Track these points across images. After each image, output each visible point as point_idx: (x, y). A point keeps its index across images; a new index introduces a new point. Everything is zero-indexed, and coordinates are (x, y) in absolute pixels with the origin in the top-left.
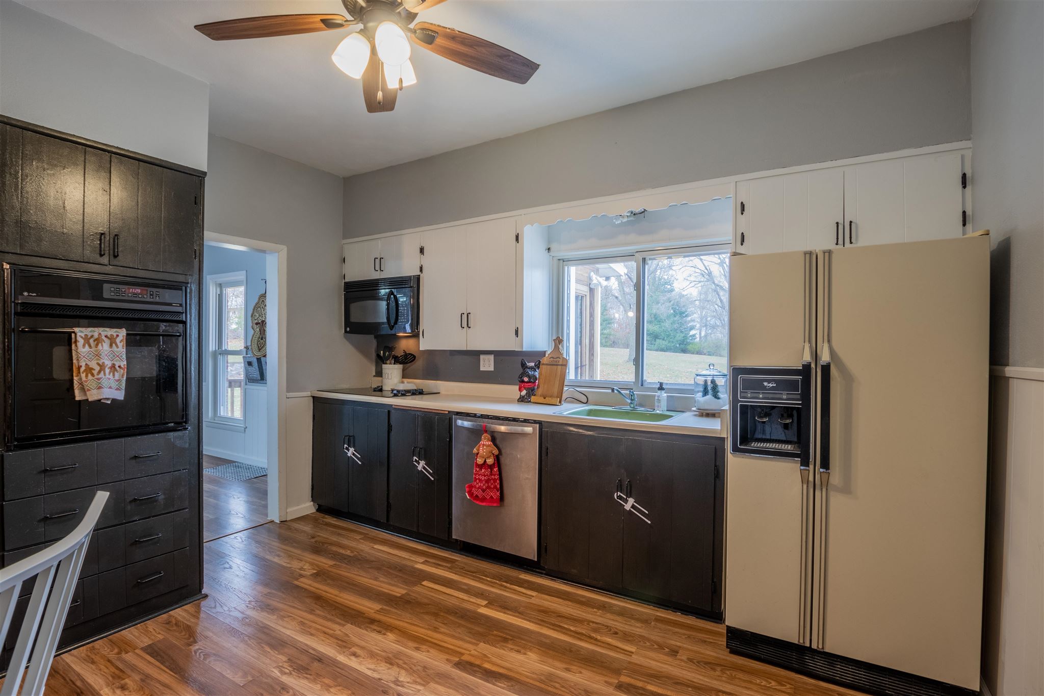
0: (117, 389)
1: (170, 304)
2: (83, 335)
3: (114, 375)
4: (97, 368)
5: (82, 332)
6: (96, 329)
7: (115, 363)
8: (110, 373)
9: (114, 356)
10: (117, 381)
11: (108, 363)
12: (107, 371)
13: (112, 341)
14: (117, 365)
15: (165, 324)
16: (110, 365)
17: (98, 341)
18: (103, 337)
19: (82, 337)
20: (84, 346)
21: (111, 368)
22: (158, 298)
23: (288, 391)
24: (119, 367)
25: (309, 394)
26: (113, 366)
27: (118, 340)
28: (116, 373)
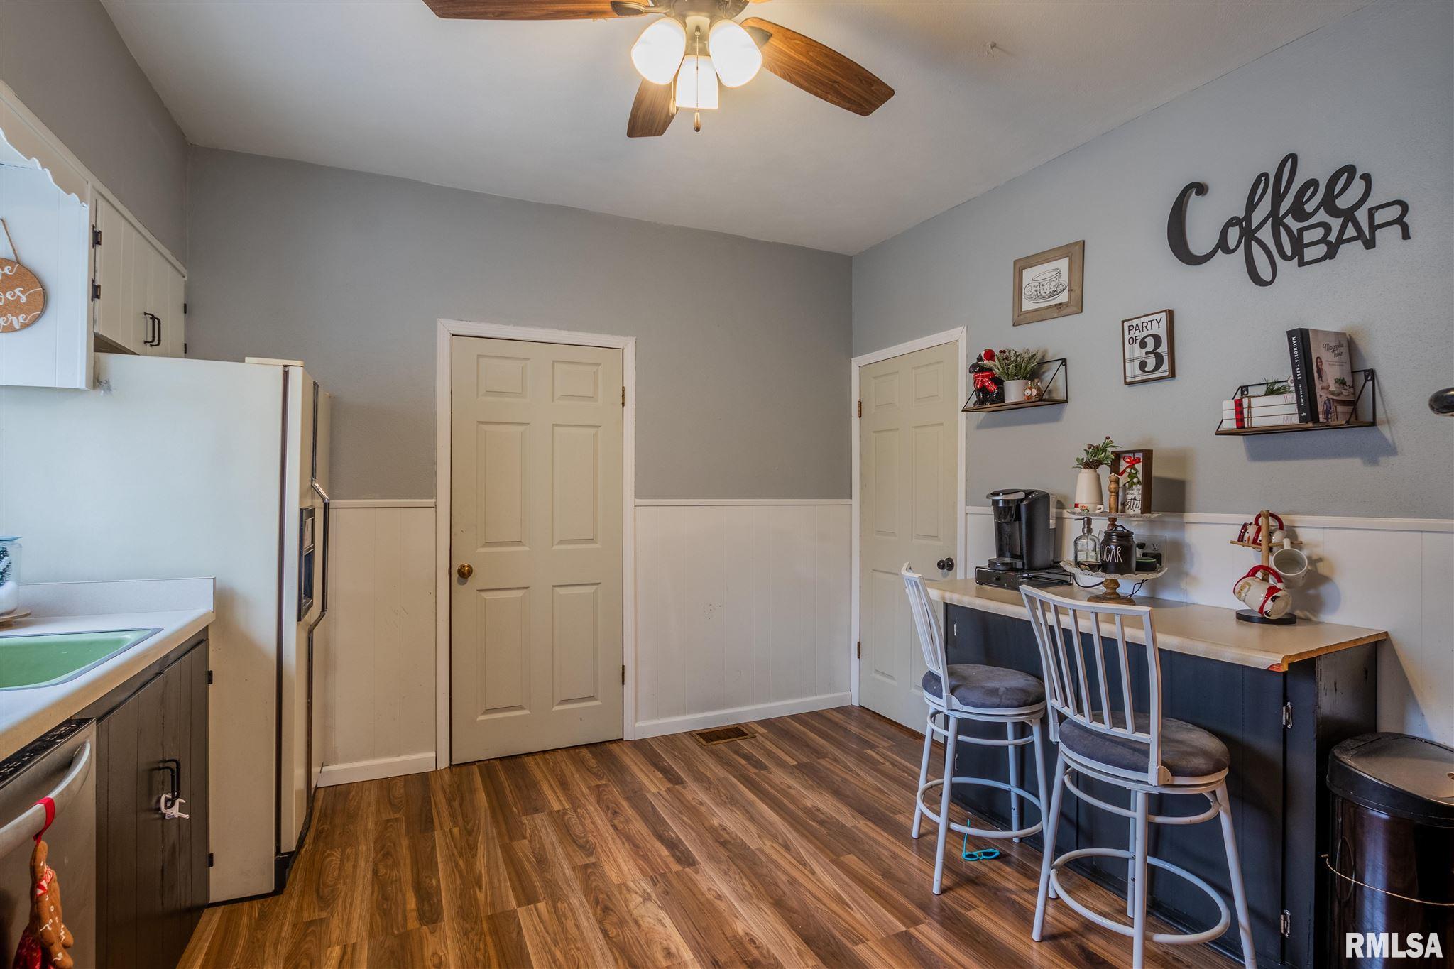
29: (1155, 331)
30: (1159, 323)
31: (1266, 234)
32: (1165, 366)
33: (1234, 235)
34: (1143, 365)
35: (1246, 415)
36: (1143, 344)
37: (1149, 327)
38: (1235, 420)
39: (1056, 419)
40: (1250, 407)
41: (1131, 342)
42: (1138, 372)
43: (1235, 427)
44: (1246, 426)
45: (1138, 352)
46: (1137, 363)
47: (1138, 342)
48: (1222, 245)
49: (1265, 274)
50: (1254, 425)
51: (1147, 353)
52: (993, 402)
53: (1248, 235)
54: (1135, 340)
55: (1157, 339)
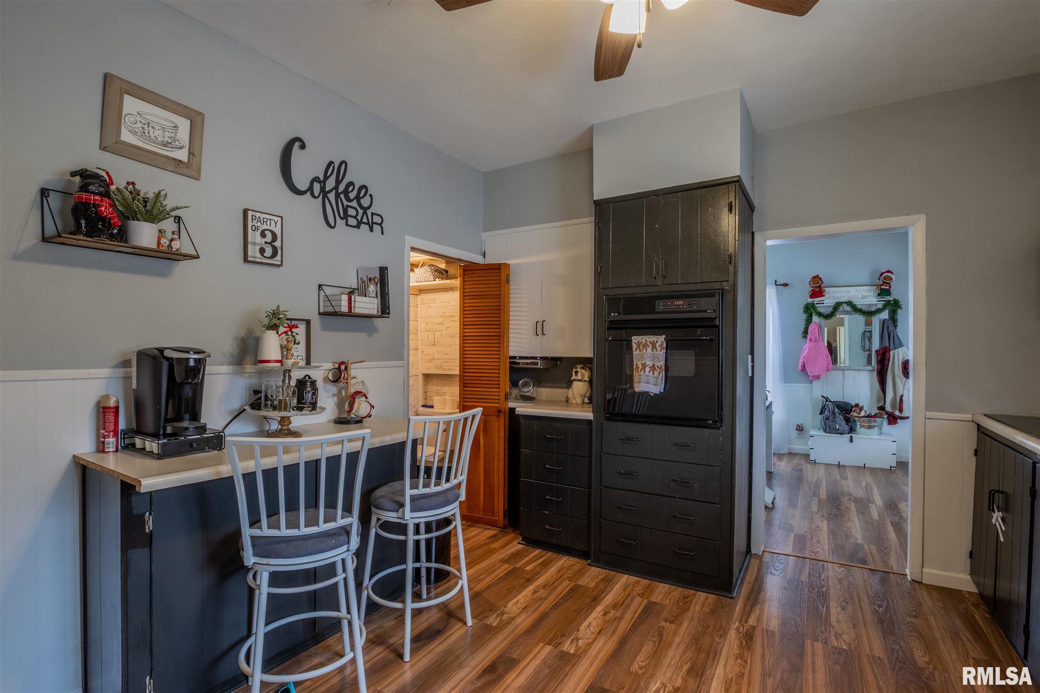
0: (655, 385)
1: (705, 311)
2: (636, 342)
3: (653, 373)
4: (641, 367)
5: (636, 339)
6: (645, 336)
7: (655, 363)
8: (649, 372)
9: (654, 358)
10: (656, 378)
11: (649, 363)
12: (648, 369)
13: (654, 345)
14: (656, 364)
15: (700, 330)
16: (651, 365)
17: (645, 346)
18: (648, 343)
19: (635, 343)
20: (636, 350)
21: (651, 367)
22: (695, 307)
23: (927, 409)
24: (657, 366)
25: (969, 417)
26: (654, 366)
27: (657, 345)
28: (655, 372)
29: (273, 228)
30: (276, 224)
31: (332, 196)
32: (278, 257)
33: (317, 187)
34: (262, 251)
35: (353, 306)
36: (263, 235)
37: (268, 223)
38: (347, 308)
39: (163, 274)
40: (355, 301)
41: (254, 229)
42: (258, 255)
43: (347, 311)
44: (352, 312)
45: (259, 239)
46: (258, 248)
47: (259, 231)
48: (311, 189)
49: (332, 223)
50: (356, 312)
51: (266, 243)
52: (112, 237)
53: (324, 193)
54: (257, 228)
55: (274, 235)
